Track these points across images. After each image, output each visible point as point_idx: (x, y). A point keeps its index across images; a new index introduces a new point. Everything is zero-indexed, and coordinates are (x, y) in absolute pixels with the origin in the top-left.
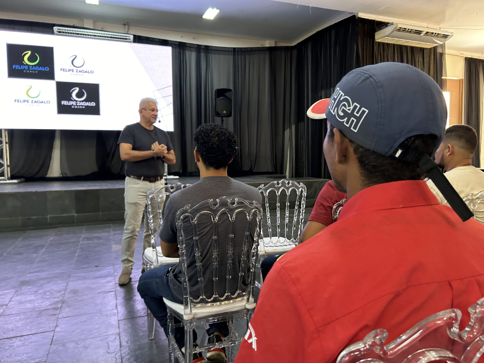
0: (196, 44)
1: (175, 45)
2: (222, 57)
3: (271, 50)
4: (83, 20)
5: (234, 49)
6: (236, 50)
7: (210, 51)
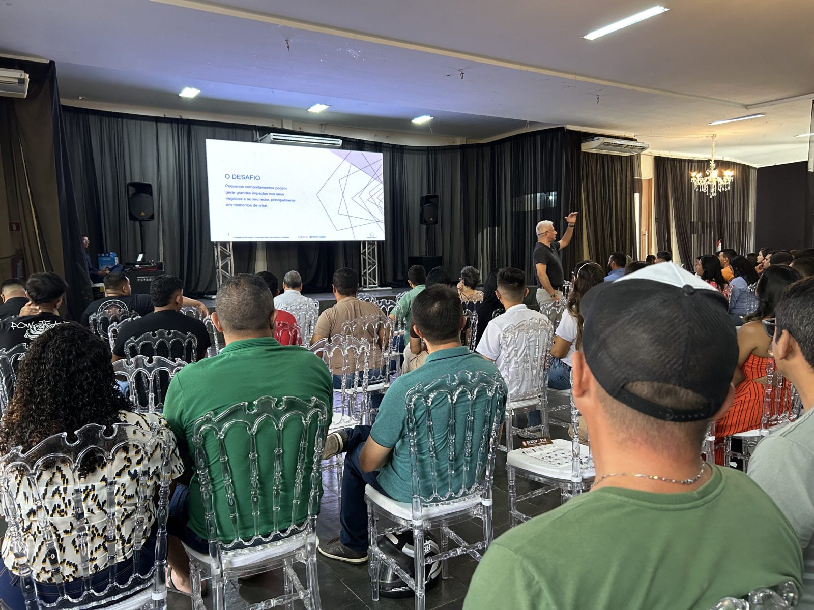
0: (391, 144)
1: (372, 145)
2: (416, 156)
3: (462, 148)
4: (282, 121)
5: (428, 147)
6: (430, 149)
7: (405, 151)
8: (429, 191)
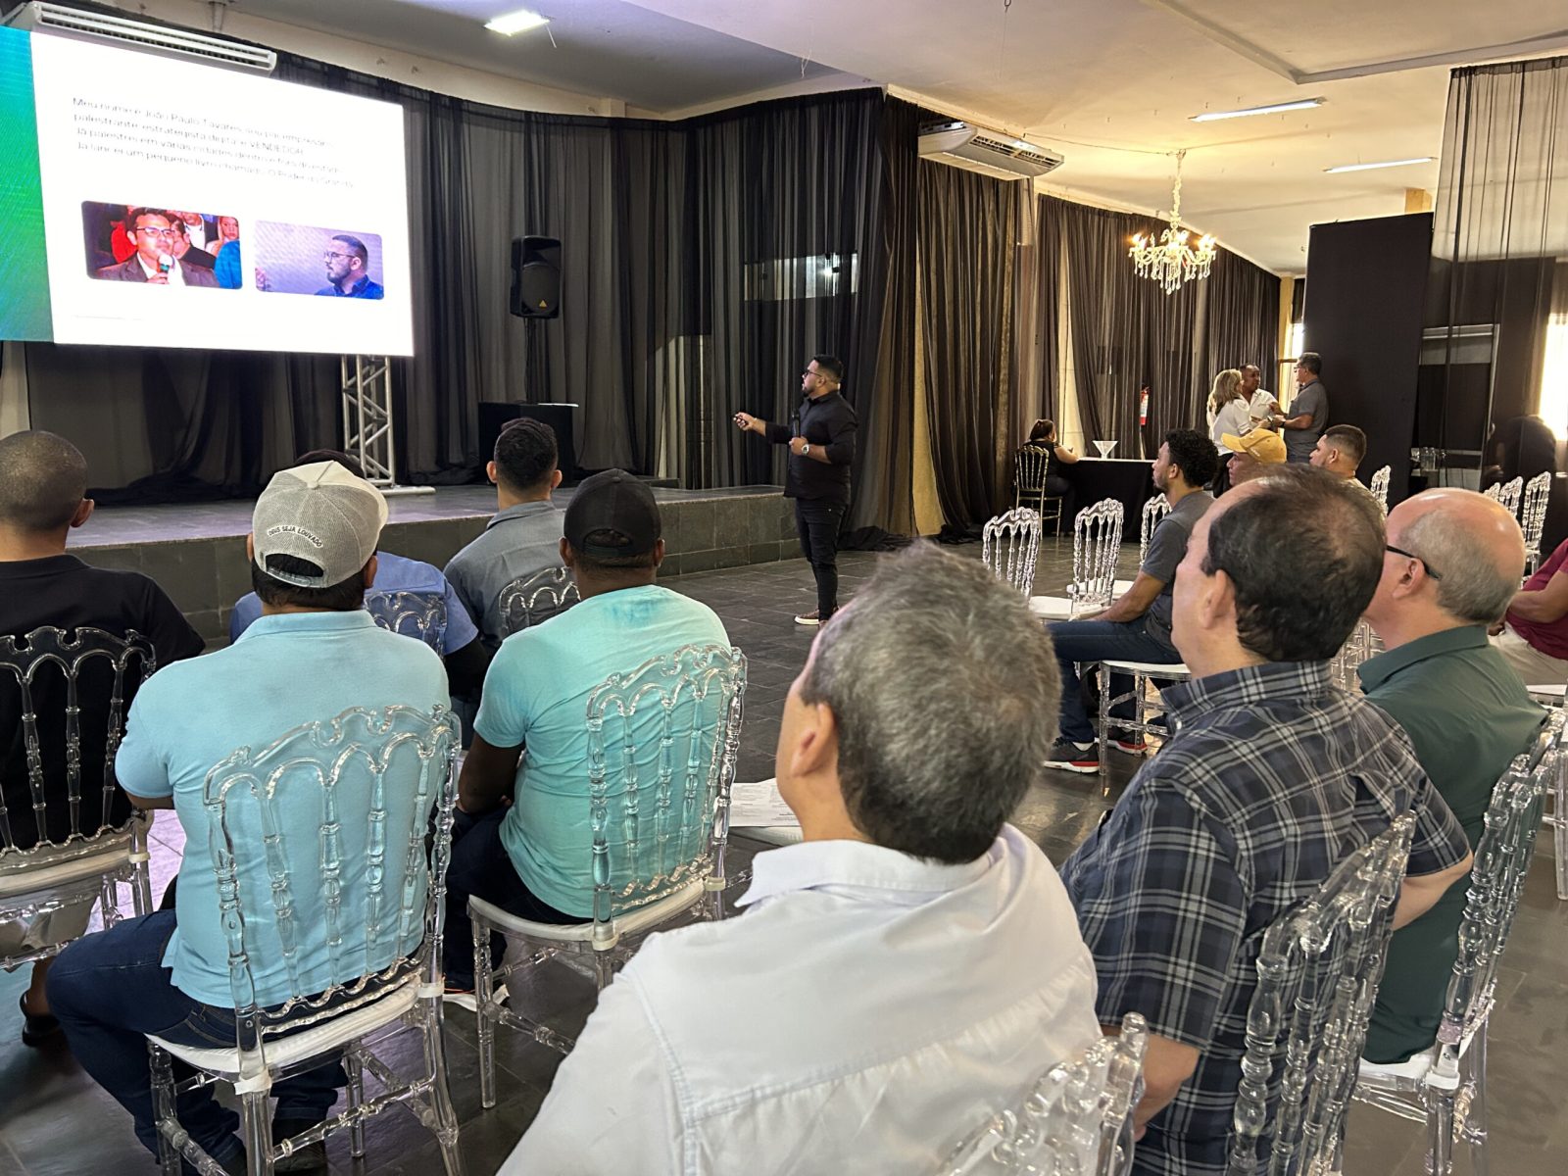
0: (426, 91)
3: (615, 125)
5: (528, 114)
6: (533, 118)
7: (465, 115)
8: (530, 228)
